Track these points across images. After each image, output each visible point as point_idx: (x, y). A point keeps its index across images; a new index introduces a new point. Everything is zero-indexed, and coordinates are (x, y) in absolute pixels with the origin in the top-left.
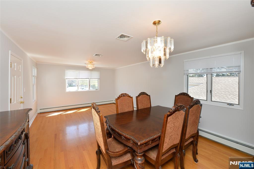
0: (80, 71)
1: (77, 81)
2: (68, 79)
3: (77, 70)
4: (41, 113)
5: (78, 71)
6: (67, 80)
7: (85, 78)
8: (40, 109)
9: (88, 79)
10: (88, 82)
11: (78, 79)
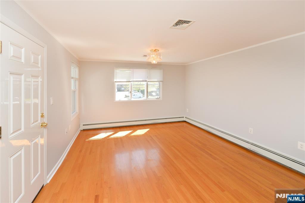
0: (135, 70)
1: (130, 85)
2: (117, 82)
3: (130, 68)
4: (84, 130)
5: (132, 69)
6: (116, 84)
7: (142, 80)
8: (84, 125)
9: (145, 82)
10: (145, 86)
11: (131, 82)
